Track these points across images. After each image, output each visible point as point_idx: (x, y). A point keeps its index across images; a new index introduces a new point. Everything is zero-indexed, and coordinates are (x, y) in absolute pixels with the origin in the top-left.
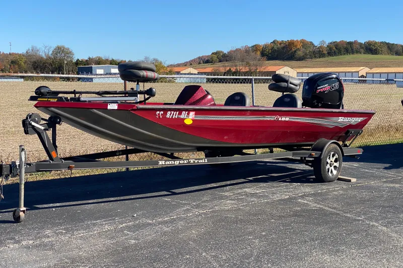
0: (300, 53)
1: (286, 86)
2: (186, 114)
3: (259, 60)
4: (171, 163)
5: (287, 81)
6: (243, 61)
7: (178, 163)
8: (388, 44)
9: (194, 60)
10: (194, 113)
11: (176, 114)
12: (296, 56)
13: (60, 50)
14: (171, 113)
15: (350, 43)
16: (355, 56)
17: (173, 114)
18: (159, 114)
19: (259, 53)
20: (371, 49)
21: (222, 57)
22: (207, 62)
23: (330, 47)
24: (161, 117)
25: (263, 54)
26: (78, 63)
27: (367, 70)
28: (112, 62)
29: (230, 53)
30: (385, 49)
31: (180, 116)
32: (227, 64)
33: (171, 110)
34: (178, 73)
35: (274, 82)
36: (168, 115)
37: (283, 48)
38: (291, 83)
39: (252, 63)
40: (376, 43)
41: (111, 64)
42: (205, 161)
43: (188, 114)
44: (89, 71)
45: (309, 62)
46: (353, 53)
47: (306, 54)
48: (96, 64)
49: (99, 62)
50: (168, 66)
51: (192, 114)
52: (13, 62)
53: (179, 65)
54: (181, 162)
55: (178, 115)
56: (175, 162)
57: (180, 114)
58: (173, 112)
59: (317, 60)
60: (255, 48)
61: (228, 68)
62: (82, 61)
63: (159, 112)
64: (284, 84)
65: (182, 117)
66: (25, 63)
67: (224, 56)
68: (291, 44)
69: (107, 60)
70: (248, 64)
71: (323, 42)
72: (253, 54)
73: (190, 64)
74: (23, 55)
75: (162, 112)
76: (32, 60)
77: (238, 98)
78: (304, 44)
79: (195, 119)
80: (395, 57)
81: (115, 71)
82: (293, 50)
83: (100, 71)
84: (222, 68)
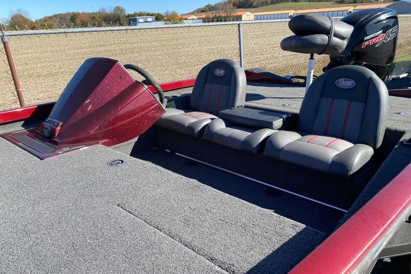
0: (255, 4)
1: (326, 42)
3: (232, 9)
5: (327, 32)
6: (223, 10)
9: (195, 11)
12: (253, 5)
13: (117, 8)
16: (286, 4)
19: (232, 4)
21: (210, 8)
22: (203, 11)
25: (234, 5)
26: (128, 16)
28: (148, 15)
29: (216, 5)
32: (214, 12)
34: (186, 19)
38: (336, 35)
39: (228, 11)
44: (135, 20)
45: (260, 8)
46: (285, 2)
47: (258, 4)
48: (139, 16)
49: (141, 15)
50: (181, 15)
52: (92, 18)
53: (187, 14)
59: (265, 7)
60: (230, 2)
61: (215, 15)
62: (131, 15)
64: (321, 39)
66: (99, 17)
67: (212, 7)
69: (145, 13)
70: (226, 12)
72: (228, 5)
73: (193, 13)
74: (98, 13)
76: (103, 16)
77: (220, 72)
81: (150, 19)
82: (251, 1)
83: (141, 20)
84: (211, 15)
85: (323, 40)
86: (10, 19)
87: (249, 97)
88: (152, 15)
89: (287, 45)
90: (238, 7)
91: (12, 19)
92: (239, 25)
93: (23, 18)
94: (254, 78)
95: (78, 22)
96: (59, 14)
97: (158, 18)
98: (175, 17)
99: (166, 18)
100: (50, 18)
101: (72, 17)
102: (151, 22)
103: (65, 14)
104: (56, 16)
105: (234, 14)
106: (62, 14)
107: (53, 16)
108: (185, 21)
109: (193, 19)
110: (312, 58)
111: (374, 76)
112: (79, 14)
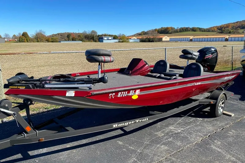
0: (170, 32)
2: (133, 92)
3: (157, 34)
4: (122, 125)
5: (191, 54)
6: (151, 34)
7: (127, 124)
8: (199, 28)
9: (136, 34)
10: (139, 90)
11: (125, 93)
12: (169, 32)
13: (93, 32)
14: (121, 93)
15: (187, 28)
16: (188, 32)
17: (123, 94)
18: (111, 96)
19: (157, 31)
20: (194, 30)
21: (144, 33)
22: (140, 35)
23: (180, 29)
24: (113, 98)
25: (158, 32)
26: (99, 36)
27: (193, 37)
28: (110, 36)
29: (147, 31)
30: (198, 30)
31: (128, 94)
32: (146, 35)
33: (121, 91)
34: (130, 39)
35: (183, 54)
36: (119, 95)
37: (165, 30)
40: (195, 28)
41: (109, 36)
42: (146, 119)
43: (135, 92)
44: (102, 38)
45: (173, 34)
46: (188, 31)
47: (172, 32)
48: (104, 36)
49: (105, 35)
50: (127, 37)
51: (138, 92)
52: (79, 36)
53: (131, 36)
54: (129, 123)
55: (127, 93)
56: (125, 124)
57: (129, 92)
58: (123, 92)
59: (176, 34)
60: (156, 30)
61: (147, 37)
63: (111, 94)
65: (130, 94)
66: (83, 36)
67: (145, 33)
68: (167, 28)
69: (108, 35)
70: (153, 35)
71: (178, 28)
72: (155, 32)
73: (134, 35)
74: (82, 33)
75: (114, 94)
76: (85, 35)
78: (172, 28)
79: (140, 94)
80: (202, 32)
81: (110, 38)
82: (168, 30)
83: (105, 39)
84: (144, 37)
85: (190, 56)
86: (35, 35)
87: (170, 71)
88: (112, 36)
89: (181, 57)
90: (161, 33)
91: (36, 35)
92: (165, 49)
93: (42, 34)
94: (172, 67)
95: (71, 38)
96: (60, 33)
97: (115, 38)
98: (124, 38)
99: (119, 38)
100: (55, 35)
101: (68, 35)
102: (111, 40)
103: (64, 33)
104: (58, 34)
105: (158, 37)
106: (62, 33)
107: (57, 34)
108: (130, 40)
109: (134, 39)
110: (188, 61)
111: (200, 65)
112: (72, 34)
